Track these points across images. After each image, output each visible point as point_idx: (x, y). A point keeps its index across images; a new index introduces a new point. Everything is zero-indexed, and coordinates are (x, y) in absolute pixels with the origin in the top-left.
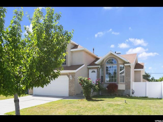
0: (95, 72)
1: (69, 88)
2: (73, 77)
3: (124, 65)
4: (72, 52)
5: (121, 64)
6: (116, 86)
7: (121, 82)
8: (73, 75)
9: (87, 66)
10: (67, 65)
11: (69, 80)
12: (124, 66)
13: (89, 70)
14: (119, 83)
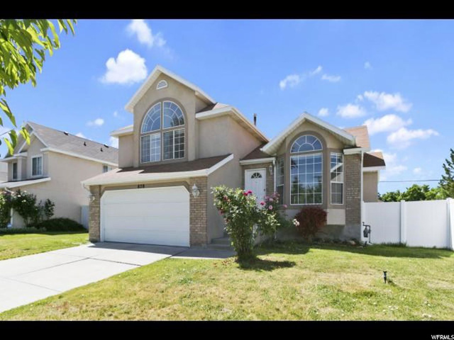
0: (260, 177)
1: (191, 223)
2: (200, 189)
3: (342, 152)
4: (199, 121)
5: (334, 150)
6: (322, 215)
7: (333, 202)
8: (202, 183)
9: (241, 160)
10: (187, 158)
11: (191, 200)
12: (341, 157)
13: (246, 171)
14: (329, 205)
